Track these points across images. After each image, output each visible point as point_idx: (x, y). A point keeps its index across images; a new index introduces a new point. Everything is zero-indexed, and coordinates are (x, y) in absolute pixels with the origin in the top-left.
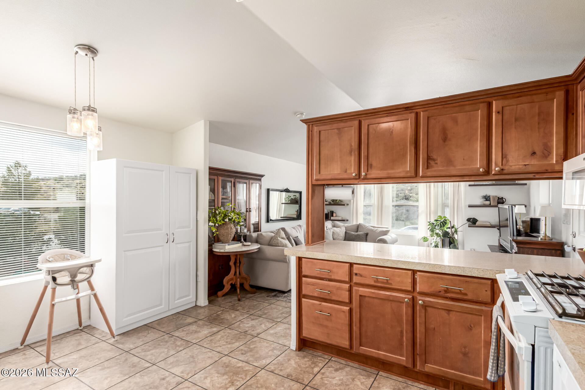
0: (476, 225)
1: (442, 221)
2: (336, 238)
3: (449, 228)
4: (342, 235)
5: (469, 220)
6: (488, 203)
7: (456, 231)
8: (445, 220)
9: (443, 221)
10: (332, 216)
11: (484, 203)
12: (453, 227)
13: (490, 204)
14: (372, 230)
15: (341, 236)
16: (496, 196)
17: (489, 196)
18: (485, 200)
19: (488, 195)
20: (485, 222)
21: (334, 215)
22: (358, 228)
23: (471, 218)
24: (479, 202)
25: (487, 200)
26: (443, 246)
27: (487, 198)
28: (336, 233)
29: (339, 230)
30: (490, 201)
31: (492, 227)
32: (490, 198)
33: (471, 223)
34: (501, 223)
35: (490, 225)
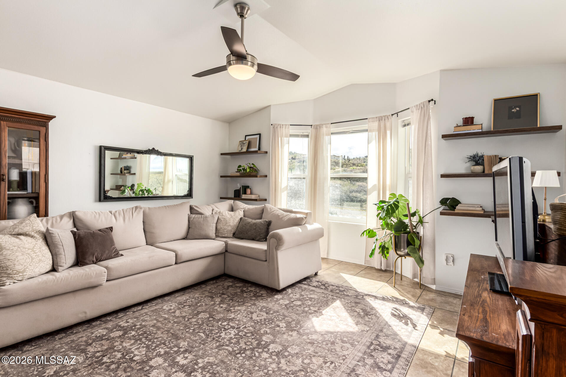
0: (456, 211)
1: (392, 203)
2: (221, 228)
3: (406, 216)
4: (233, 223)
5: (444, 202)
6: (479, 168)
7: (421, 221)
8: (396, 201)
9: (394, 203)
10: (245, 193)
11: (471, 170)
12: (414, 215)
13: (484, 172)
15: (230, 225)
16: (496, 156)
17: (482, 156)
18: (474, 163)
19: (480, 154)
20: (473, 205)
21: (248, 191)
22: (263, 213)
23: (447, 199)
24: (462, 167)
25: (477, 164)
26: (397, 247)
27: (477, 160)
28: (222, 220)
29: (231, 215)
30: (483, 165)
31: (485, 215)
32: (483, 160)
33: (447, 208)
34: (497, 209)
35: (482, 212)
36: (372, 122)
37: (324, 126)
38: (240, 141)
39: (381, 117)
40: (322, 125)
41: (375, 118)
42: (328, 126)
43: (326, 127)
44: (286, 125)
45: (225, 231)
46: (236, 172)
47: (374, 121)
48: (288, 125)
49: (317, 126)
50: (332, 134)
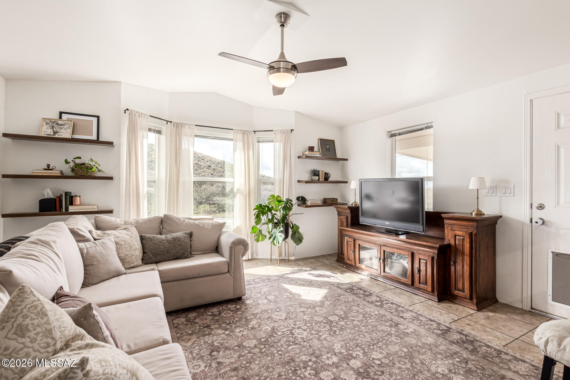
2: (127, 255)
5: (298, 199)
6: (316, 178)
10: (71, 204)
11: (311, 179)
13: (319, 180)
14: (198, 225)
16: (323, 171)
18: (313, 175)
19: (317, 170)
21: (77, 201)
22: (163, 225)
23: (300, 197)
27: (315, 173)
30: (319, 176)
36: (237, 133)
37: (187, 126)
38: (44, 119)
39: (245, 131)
40: (186, 124)
41: (240, 131)
42: (192, 127)
43: (189, 128)
44: (146, 114)
45: (134, 257)
46: (45, 169)
47: (238, 133)
48: (148, 115)
49: (178, 124)
50: (196, 136)
